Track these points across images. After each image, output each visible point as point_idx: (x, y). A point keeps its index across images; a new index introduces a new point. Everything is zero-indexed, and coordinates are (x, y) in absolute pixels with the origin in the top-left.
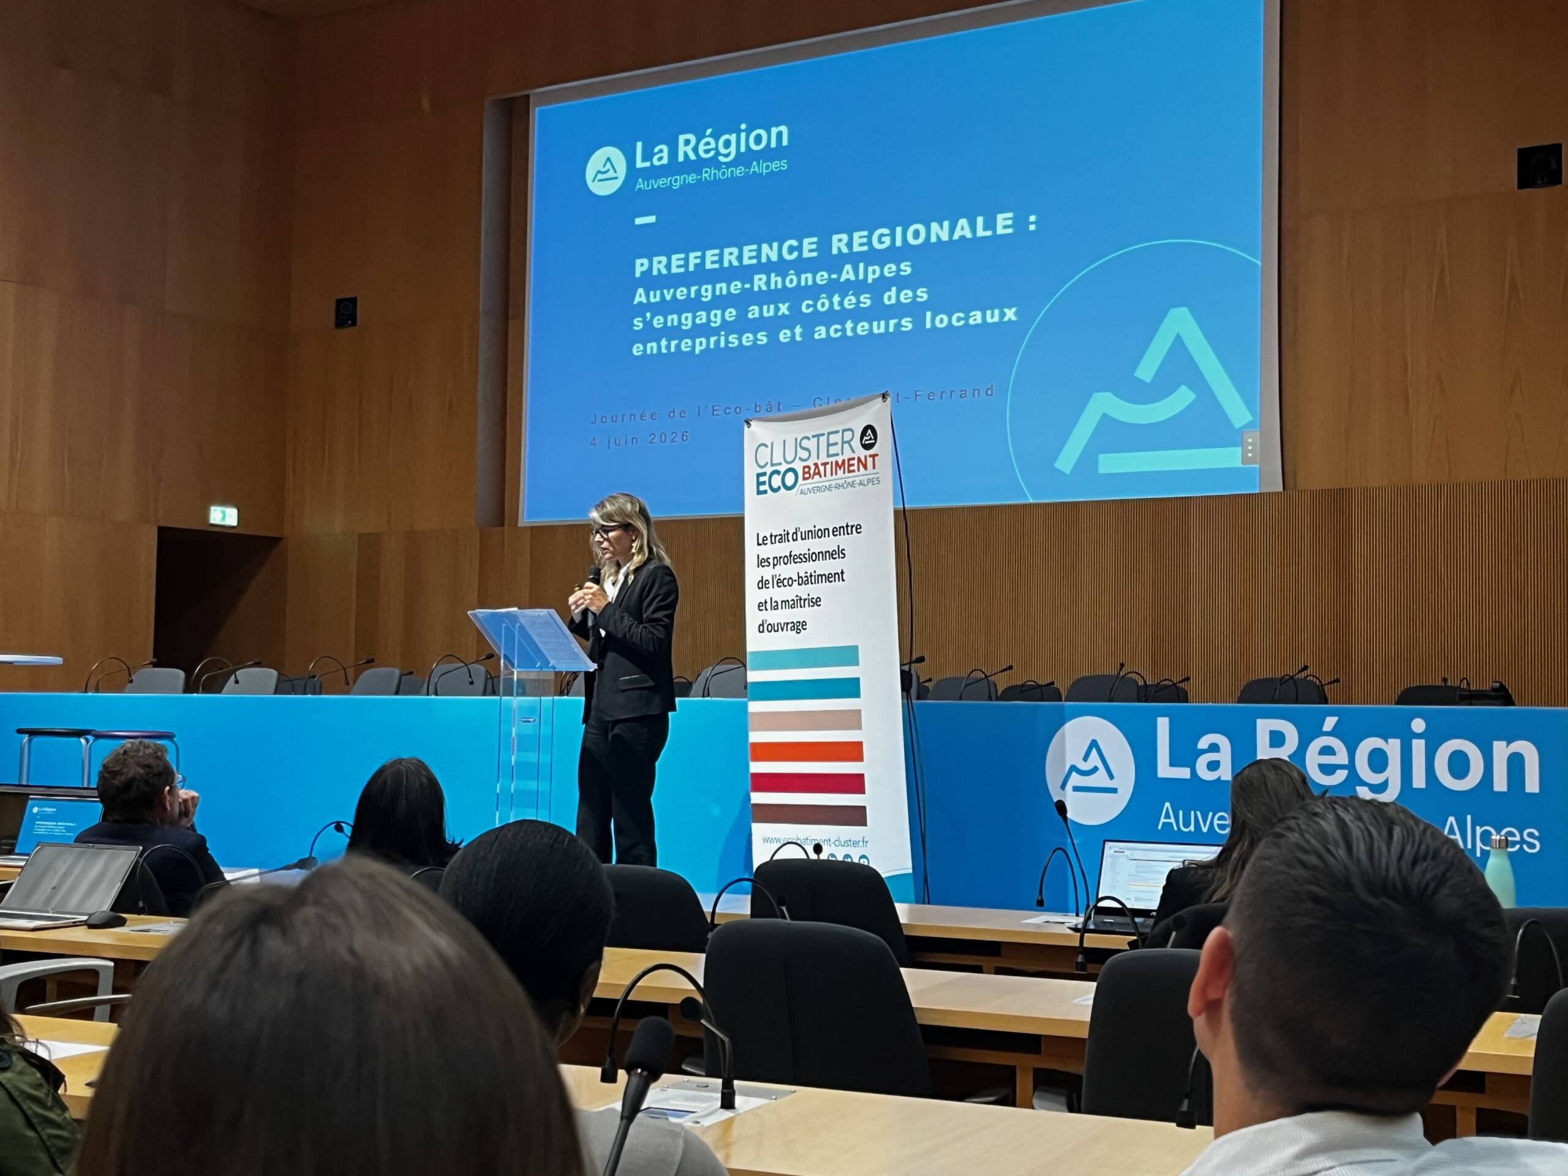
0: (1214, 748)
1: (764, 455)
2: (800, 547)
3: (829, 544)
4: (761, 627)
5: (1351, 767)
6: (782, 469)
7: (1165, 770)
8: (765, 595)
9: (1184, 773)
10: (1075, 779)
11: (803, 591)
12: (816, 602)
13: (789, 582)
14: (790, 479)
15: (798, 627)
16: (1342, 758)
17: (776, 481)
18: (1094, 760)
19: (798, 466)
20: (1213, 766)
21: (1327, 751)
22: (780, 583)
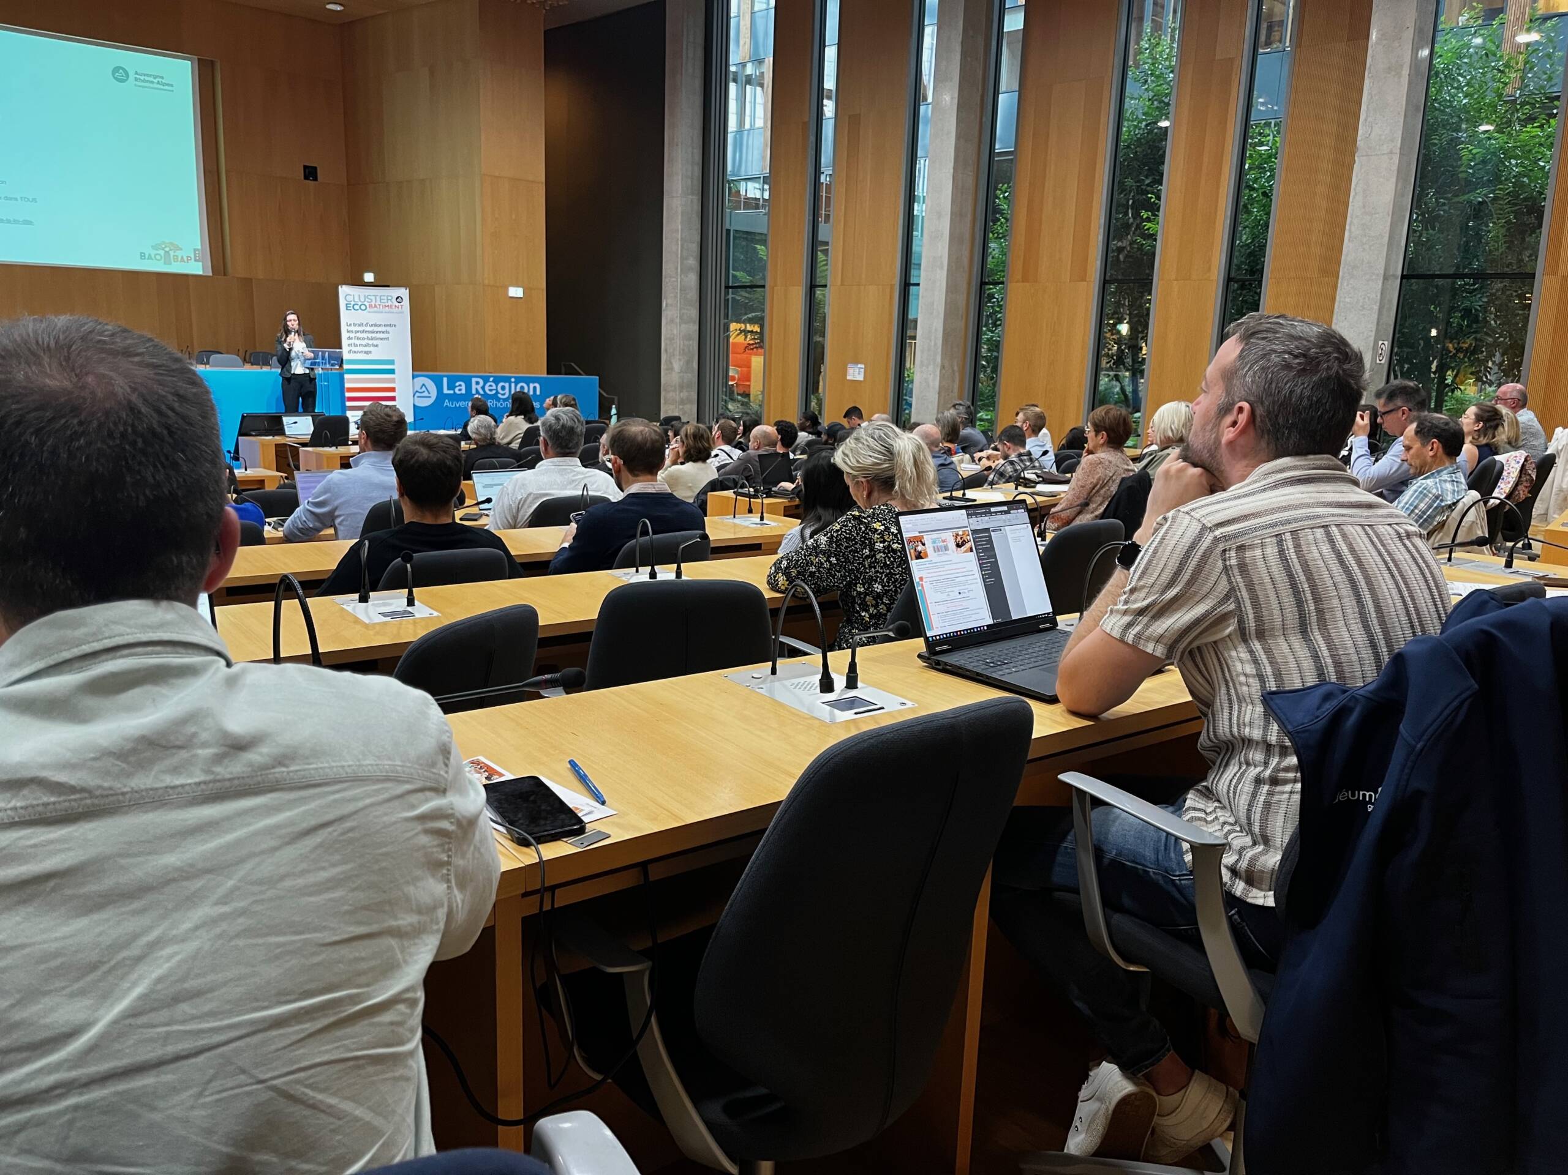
0: (460, 385)
1: (350, 298)
2: (368, 329)
3: (383, 329)
4: (350, 352)
5: (497, 390)
6: (360, 303)
7: (446, 391)
8: (350, 342)
9: (452, 392)
10: (417, 394)
11: (370, 342)
12: (377, 346)
13: (364, 339)
14: (363, 307)
15: (367, 353)
16: (494, 387)
17: (356, 307)
18: (424, 389)
19: (367, 304)
20: (460, 390)
21: (491, 386)
22: (359, 339)
